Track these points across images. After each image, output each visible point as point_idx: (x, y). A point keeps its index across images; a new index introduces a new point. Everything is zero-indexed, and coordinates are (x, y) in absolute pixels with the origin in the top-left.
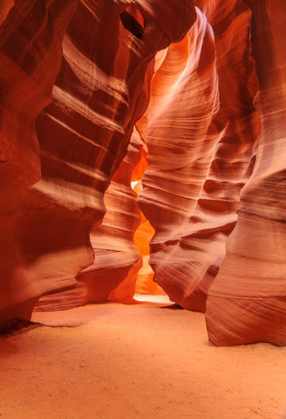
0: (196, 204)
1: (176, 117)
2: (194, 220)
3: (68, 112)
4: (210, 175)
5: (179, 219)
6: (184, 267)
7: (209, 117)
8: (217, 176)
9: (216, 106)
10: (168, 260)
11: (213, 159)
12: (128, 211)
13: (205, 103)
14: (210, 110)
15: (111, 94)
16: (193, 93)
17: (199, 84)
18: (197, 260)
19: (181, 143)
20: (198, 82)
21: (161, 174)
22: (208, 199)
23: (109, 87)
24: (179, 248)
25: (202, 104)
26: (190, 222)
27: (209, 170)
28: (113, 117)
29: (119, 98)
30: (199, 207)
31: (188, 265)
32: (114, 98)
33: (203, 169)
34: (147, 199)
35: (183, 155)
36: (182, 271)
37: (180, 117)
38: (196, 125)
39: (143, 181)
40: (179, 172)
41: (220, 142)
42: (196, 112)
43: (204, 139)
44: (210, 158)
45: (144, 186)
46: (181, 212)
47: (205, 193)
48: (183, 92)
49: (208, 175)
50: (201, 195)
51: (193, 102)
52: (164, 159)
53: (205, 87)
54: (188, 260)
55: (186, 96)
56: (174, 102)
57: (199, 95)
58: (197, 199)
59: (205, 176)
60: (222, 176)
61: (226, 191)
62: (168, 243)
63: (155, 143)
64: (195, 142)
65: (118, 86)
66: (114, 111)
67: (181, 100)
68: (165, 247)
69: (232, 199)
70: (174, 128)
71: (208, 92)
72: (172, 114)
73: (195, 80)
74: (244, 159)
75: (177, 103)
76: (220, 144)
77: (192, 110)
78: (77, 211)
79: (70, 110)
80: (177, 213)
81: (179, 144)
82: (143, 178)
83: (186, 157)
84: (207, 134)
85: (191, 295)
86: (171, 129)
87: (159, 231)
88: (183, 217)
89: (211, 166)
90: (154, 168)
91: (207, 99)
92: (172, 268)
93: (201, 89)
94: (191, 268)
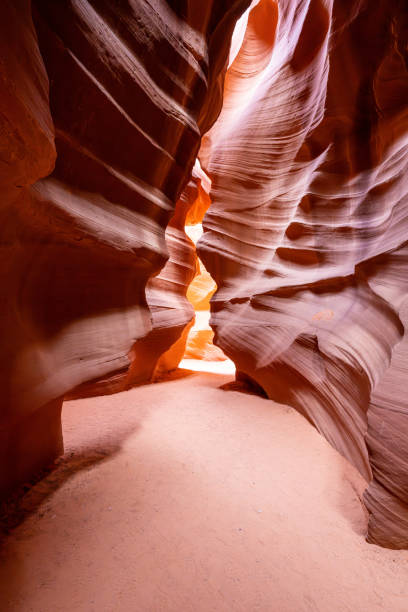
0: (272, 254)
1: (252, 136)
2: (270, 273)
3: (110, 64)
4: (298, 215)
5: (248, 272)
6: (257, 331)
7: (302, 135)
8: (307, 218)
9: (316, 116)
10: (235, 322)
11: (304, 193)
12: (181, 261)
13: (298, 114)
14: (305, 125)
15: (183, 55)
16: (280, 100)
17: (291, 84)
18: (274, 324)
19: (257, 173)
20: (290, 83)
21: (227, 215)
22: (291, 247)
23: (180, 39)
24: (251, 308)
25: (292, 116)
26: (263, 276)
27: (296, 209)
28: (184, 101)
29: (195, 66)
30: (277, 257)
31: (262, 330)
32: (187, 62)
33: (284, 208)
34: (209, 245)
35: (257, 191)
36: (253, 336)
37: (259, 136)
38: (281, 147)
39: (204, 223)
40: (251, 213)
41: (316, 170)
42: (282, 129)
43: (290, 168)
44: (298, 193)
45: (205, 230)
46: (251, 264)
47: (287, 240)
48: (265, 99)
49: (293, 216)
50: (282, 242)
51: (279, 112)
52: (232, 195)
53: (302, 88)
54: (263, 323)
55: (269, 104)
56: (252, 114)
57: (290, 103)
58: (275, 247)
59: (287, 218)
60: (315, 218)
61: (318, 238)
62: (235, 301)
63: (221, 173)
64: (276, 172)
65: (195, 42)
66: (186, 89)
67: (260, 112)
68: (231, 306)
69: (327, 248)
70: (249, 153)
71: (304, 96)
72: (246, 133)
73: (286, 78)
74: (351, 194)
75: (255, 116)
76: (317, 173)
77: (277, 125)
78: (129, 252)
79: (113, 61)
80: (245, 266)
81: (254, 176)
82: (204, 219)
83: (261, 193)
84: (296, 160)
85: (268, 366)
86: (245, 154)
87: (222, 285)
88: (253, 270)
89: (300, 205)
90: (219, 207)
91: (301, 107)
92: (241, 332)
93: (295, 93)
94: (267, 333)
